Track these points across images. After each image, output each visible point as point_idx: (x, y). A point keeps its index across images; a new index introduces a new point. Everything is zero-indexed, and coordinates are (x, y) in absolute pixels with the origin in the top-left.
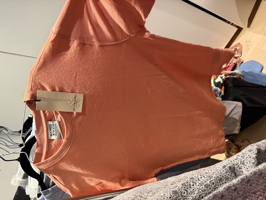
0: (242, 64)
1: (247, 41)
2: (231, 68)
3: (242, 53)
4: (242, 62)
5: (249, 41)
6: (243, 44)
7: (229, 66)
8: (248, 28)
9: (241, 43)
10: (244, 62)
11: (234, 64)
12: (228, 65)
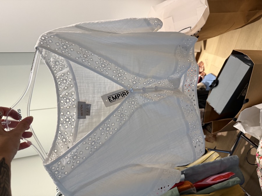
3: (204, 68)
4: (205, 75)
5: (207, 60)
8: (205, 51)
9: (203, 61)
11: (200, 78)
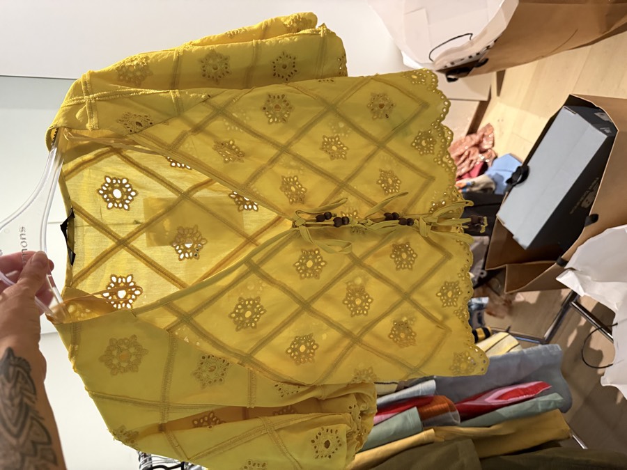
0: (496, 161)
1: (499, 121)
2: (477, 171)
3: (494, 141)
5: (502, 120)
6: (494, 124)
7: (473, 168)
9: (491, 124)
10: (499, 156)
11: (482, 163)
12: (472, 165)
